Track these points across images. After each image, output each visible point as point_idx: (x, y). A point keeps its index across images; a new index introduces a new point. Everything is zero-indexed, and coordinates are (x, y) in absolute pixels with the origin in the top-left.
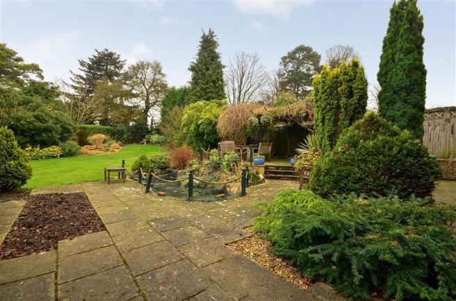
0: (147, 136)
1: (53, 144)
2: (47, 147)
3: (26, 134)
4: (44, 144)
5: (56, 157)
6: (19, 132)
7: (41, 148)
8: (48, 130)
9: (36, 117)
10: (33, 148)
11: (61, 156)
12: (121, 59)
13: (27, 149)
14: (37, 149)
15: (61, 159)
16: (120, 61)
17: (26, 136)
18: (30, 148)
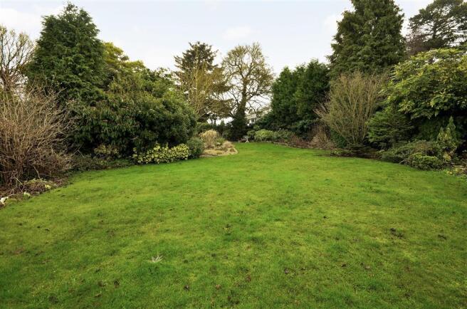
0: (249, 133)
1: (182, 142)
2: (176, 146)
3: (156, 128)
4: (173, 142)
5: (184, 159)
6: (147, 125)
7: (170, 148)
8: (177, 121)
9: (164, 103)
10: (161, 147)
11: (190, 158)
12: (213, 50)
13: (155, 149)
14: (166, 149)
15: (190, 161)
16: (211, 53)
17: (154, 131)
18: (159, 147)
